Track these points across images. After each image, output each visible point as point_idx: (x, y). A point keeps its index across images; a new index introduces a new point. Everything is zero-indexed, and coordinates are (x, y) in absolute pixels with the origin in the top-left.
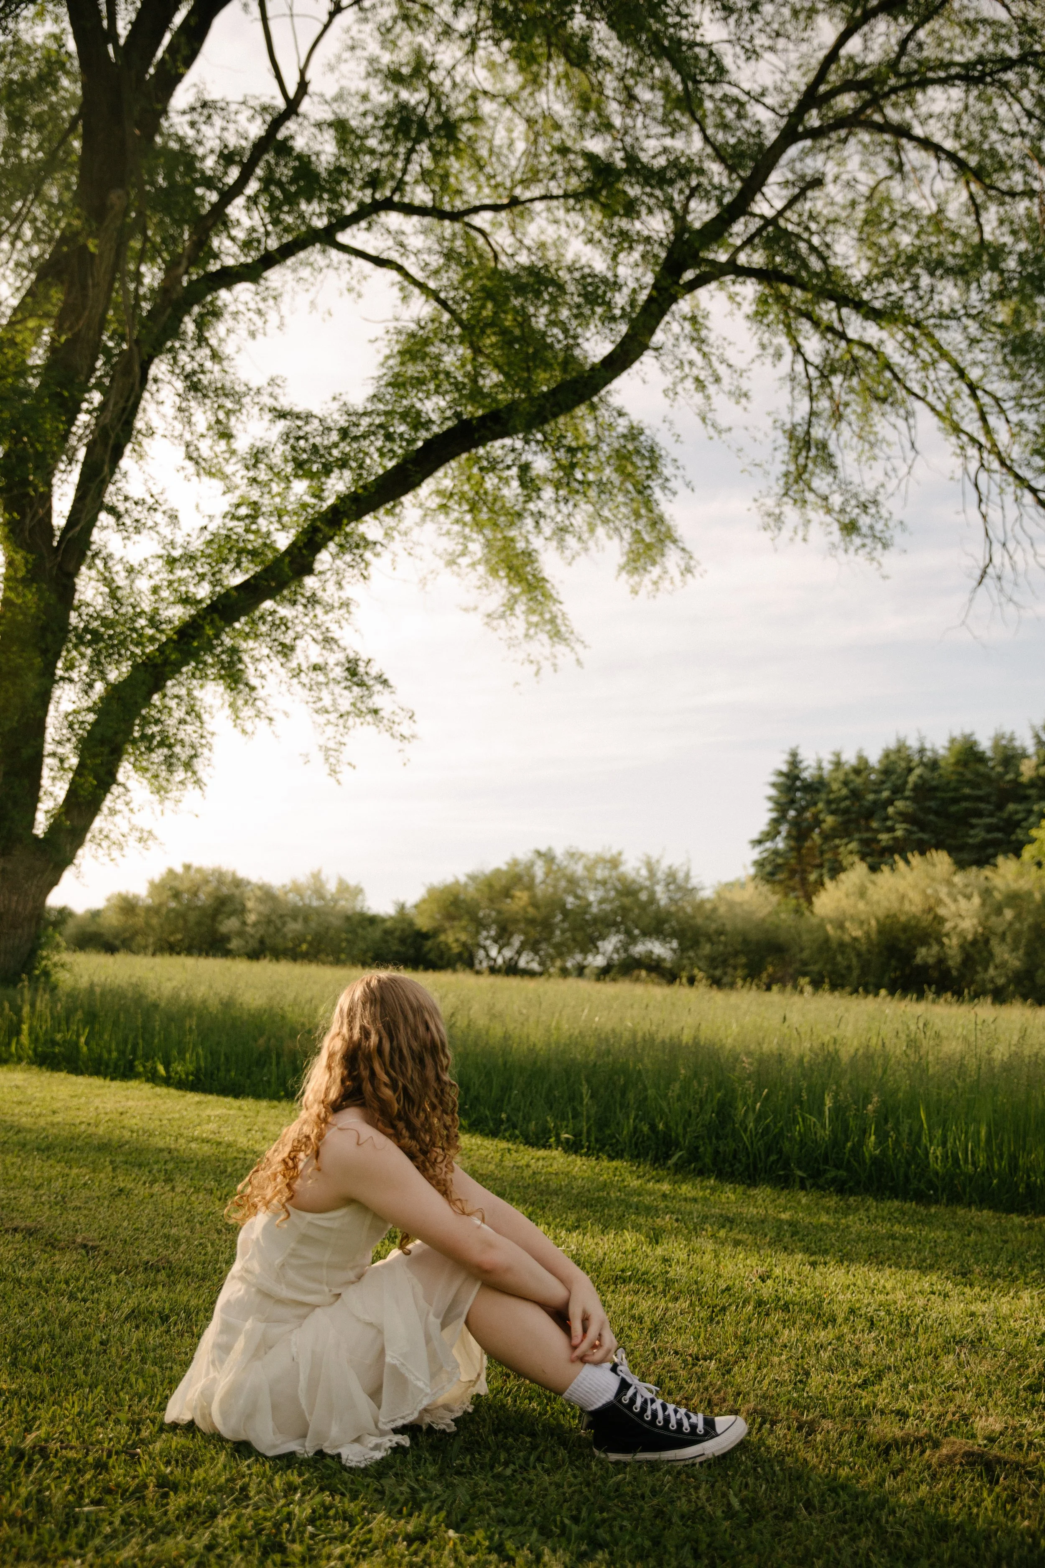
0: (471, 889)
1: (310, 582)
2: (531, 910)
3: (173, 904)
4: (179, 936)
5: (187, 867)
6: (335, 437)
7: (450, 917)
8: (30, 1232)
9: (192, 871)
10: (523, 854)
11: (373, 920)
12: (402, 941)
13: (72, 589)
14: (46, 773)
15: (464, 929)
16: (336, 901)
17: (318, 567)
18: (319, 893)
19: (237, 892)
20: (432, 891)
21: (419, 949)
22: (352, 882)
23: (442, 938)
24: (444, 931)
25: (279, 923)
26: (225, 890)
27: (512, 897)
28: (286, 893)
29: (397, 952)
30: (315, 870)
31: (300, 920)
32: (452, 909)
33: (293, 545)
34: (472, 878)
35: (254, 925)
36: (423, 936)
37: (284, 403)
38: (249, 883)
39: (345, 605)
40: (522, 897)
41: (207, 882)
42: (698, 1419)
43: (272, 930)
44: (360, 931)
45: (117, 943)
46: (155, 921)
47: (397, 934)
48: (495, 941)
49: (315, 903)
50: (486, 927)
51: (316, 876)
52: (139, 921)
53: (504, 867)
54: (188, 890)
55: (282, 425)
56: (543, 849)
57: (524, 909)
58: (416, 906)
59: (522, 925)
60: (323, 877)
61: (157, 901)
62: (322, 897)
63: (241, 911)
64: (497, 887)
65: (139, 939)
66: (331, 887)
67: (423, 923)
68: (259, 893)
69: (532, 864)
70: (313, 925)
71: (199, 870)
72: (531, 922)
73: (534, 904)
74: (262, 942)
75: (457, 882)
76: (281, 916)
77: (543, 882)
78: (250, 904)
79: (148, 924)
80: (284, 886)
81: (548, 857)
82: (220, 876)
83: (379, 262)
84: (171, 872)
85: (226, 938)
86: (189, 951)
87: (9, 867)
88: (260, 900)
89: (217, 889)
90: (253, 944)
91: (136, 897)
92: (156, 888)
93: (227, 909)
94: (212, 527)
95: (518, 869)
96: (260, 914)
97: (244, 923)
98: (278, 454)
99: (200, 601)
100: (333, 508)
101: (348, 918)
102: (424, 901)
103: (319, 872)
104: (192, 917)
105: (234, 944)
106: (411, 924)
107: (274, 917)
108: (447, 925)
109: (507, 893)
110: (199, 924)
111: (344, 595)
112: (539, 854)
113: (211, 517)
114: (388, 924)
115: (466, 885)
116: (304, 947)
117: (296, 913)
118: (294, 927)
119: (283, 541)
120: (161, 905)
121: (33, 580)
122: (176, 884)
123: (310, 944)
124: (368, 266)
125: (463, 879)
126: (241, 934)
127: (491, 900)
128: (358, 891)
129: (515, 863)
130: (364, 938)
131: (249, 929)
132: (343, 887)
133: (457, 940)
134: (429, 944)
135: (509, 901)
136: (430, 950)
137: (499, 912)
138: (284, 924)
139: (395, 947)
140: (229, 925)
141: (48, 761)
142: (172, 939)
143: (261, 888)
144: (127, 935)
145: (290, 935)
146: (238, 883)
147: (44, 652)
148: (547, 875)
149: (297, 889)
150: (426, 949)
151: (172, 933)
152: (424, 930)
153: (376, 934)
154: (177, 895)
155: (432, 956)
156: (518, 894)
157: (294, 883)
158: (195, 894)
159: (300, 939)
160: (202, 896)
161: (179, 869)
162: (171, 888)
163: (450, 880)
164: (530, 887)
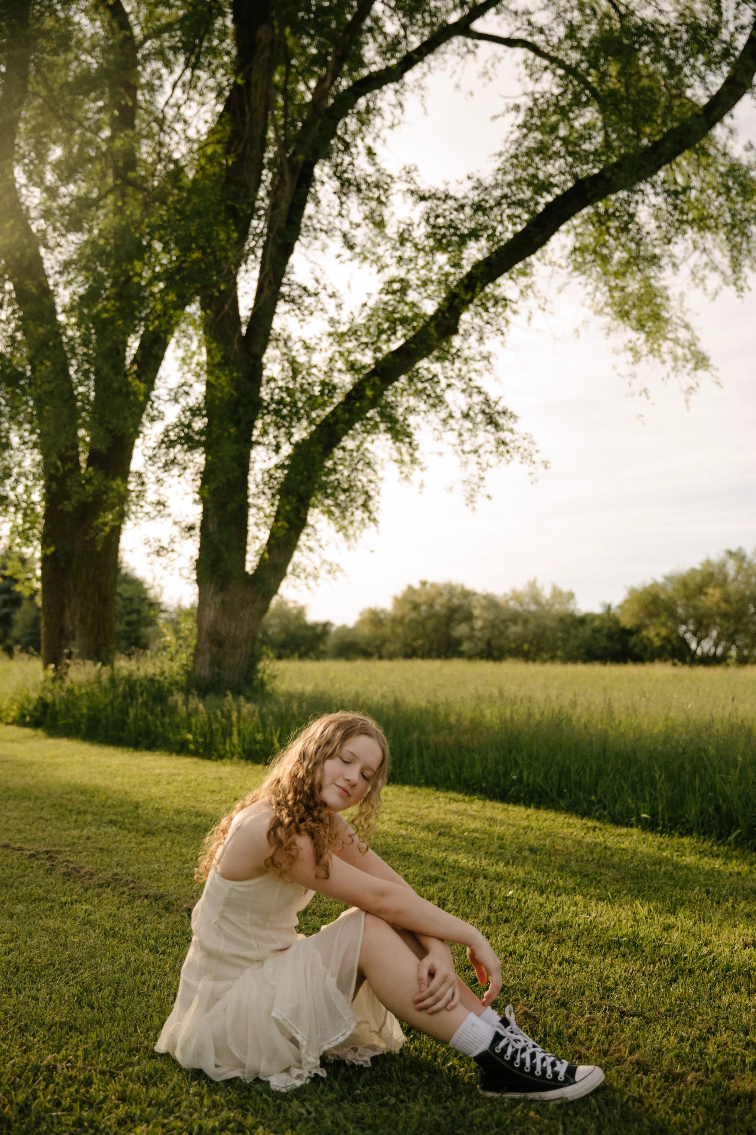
0: (670, 588)
1: (456, 341)
2: (723, 605)
3: (413, 615)
4: (420, 642)
5: (424, 583)
6: (468, 211)
7: (651, 615)
8: (157, 898)
9: (428, 586)
10: (716, 555)
11: (583, 621)
12: (610, 637)
13: (260, 367)
14: (251, 520)
15: (664, 625)
16: (552, 605)
17: (462, 327)
18: (536, 599)
19: (465, 602)
20: (633, 592)
21: (625, 644)
22: (565, 588)
23: (645, 633)
24: (646, 627)
25: (502, 627)
26: (456, 601)
27: (706, 594)
28: (507, 601)
29: (606, 648)
30: (531, 579)
31: (520, 623)
32: (651, 608)
33: (439, 311)
34: (669, 579)
35: (482, 629)
36: (628, 633)
37: (425, 186)
38: (474, 594)
39: (486, 358)
40: (714, 594)
41: (440, 594)
42: (562, 1068)
43: (496, 633)
44: (573, 631)
45: (370, 650)
46: (399, 630)
47: (605, 631)
48: (694, 634)
49: (533, 608)
50: (685, 622)
51: (533, 585)
52: (387, 630)
53: (698, 567)
54: (425, 603)
55: (423, 206)
56: (734, 549)
57: (717, 603)
58: (621, 607)
59: (718, 620)
60: (539, 585)
61: (399, 613)
62: (538, 603)
63: (469, 617)
64: (691, 586)
65: (390, 647)
66: (547, 594)
67: (627, 621)
68: (484, 602)
69: (723, 565)
70: (531, 627)
71: (433, 585)
72: (725, 616)
73: (727, 600)
74: (489, 643)
75: (655, 585)
76: (504, 621)
77: (735, 579)
78: (476, 612)
79: (394, 633)
80: (505, 595)
81: (738, 556)
82: (451, 589)
83: (510, 42)
84: (410, 588)
85: (459, 642)
86: (427, 654)
87: (227, 599)
88: (485, 608)
89: (450, 600)
90: (482, 645)
91: (383, 611)
92: (399, 602)
93: (457, 616)
94: (371, 303)
95: (710, 569)
96: (485, 620)
97: (473, 628)
98: (420, 232)
99: (364, 367)
100: (469, 275)
101: (562, 620)
102: (627, 602)
103: (535, 581)
104: (430, 625)
105: (465, 647)
106: (617, 622)
107: (497, 622)
108: (647, 622)
109: (701, 590)
110: (436, 630)
111: (485, 349)
112: (730, 554)
113: (369, 295)
114: (597, 623)
115: (665, 585)
116: (526, 647)
117: (515, 618)
118: (515, 630)
119: (430, 307)
120: (403, 617)
121: (226, 364)
122: (415, 598)
123: (531, 643)
124: (500, 48)
125: (660, 580)
126: (470, 638)
127: (687, 598)
128: (571, 596)
129: (708, 563)
130: (576, 637)
131: (478, 634)
132: (557, 593)
133: (658, 635)
134: (633, 640)
135: (703, 598)
136: (635, 645)
137: (695, 608)
138: (507, 627)
139: (603, 643)
140: (461, 630)
141: (252, 511)
142: (415, 644)
143: (486, 597)
144: (378, 642)
145: (512, 637)
146: (467, 595)
147: (237, 423)
148: (738, 573)
149: (516, 597)
150: (631, 644)
151: (415, 639)
152: (628, 626)
153: (586, 632)
154: (416, 607)
155: (636, 650)
156: (710, 591)
157: (514, 591)
158: (431, 606)
159: (523, 638)
160: (437, 608)
161: (417, 586)
162: (411, 602)
163: (648, 582)
164: (723, 583)
